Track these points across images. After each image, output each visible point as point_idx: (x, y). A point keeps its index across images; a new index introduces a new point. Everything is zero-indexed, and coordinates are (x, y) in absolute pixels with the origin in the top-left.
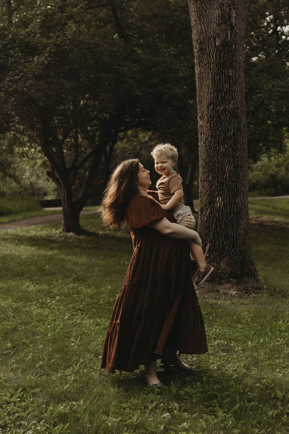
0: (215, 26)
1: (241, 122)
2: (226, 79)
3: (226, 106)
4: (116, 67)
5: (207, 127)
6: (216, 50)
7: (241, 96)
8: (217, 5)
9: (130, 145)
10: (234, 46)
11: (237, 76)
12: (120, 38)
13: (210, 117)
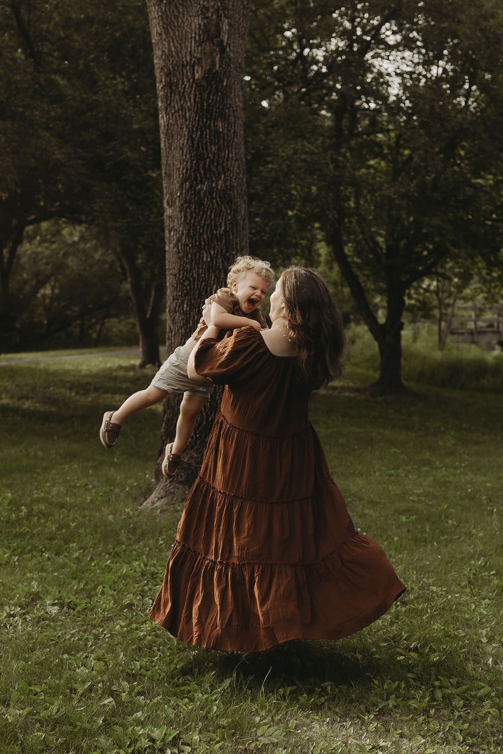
0: (193, 44)
1: (237, 211)
2: (212, 137)
3: (212, 184)
4: (20, 110)
5: (181, 219)
6: (194, 86)
7: (239, 167)
8: (196, 8)
9: (47, 248)
10: (225, 80)
11: (230, 132)
12: (26, 58)
13: (186, 202)
